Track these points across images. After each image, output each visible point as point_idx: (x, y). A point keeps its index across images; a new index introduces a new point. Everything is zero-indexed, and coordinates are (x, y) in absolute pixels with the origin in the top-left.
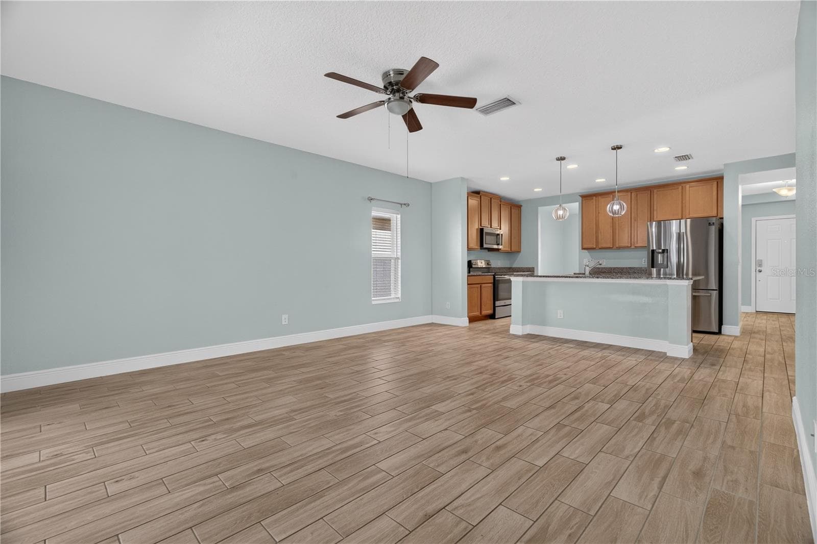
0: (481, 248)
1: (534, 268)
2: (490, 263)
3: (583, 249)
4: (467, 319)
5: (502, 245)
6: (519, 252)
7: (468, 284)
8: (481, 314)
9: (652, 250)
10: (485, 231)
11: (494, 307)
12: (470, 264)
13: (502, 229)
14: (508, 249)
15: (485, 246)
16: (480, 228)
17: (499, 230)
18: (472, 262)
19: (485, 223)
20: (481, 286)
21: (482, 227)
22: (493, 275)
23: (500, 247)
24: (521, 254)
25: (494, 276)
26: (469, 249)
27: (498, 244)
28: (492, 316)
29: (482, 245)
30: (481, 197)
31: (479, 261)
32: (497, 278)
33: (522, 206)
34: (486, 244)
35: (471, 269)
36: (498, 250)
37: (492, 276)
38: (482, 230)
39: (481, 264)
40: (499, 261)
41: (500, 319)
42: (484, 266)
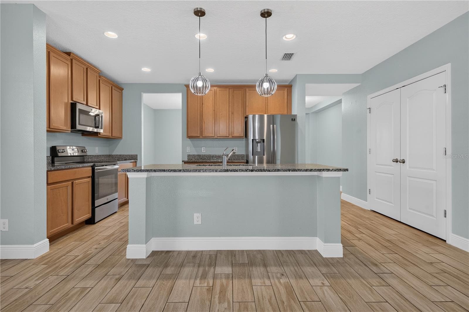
0: (72, 130)
1: (137, 155)
2: (85, 150)
3: (189, 137)
4: (47, 241)
5: (102, 128)
6: (120, 138)
7: (48, 184)
8: (72, 223)
9: (253, 140)
10: (79, 107)
11: (93, 208)
12: (54, 152)
13: (101, 109)
14: (108, 134)
15: (79, 127)
16: (71, 103)
17: (98, 110)
18: (58, 148)
19: (79, 97)
20: (72, 183)
21: (73, 102)
22: (92, 166)
23: (101, 131)
24: (122, 142)
25: (93, 168)
26: (51, 130)
27: (97, 127)
28: (91, 221)
29: (73, 125)
30: (72, 60)
31: (68, 147)
32: (97, 169)
33: (123, 89)
34: (79, 124)
35: (56, 159)
36: (96, 134)
37: (91, 168)
38: (73, 106)
39: (71, 151)
40: (97, 148)
41: (101, 222)
42: (77, 154)
